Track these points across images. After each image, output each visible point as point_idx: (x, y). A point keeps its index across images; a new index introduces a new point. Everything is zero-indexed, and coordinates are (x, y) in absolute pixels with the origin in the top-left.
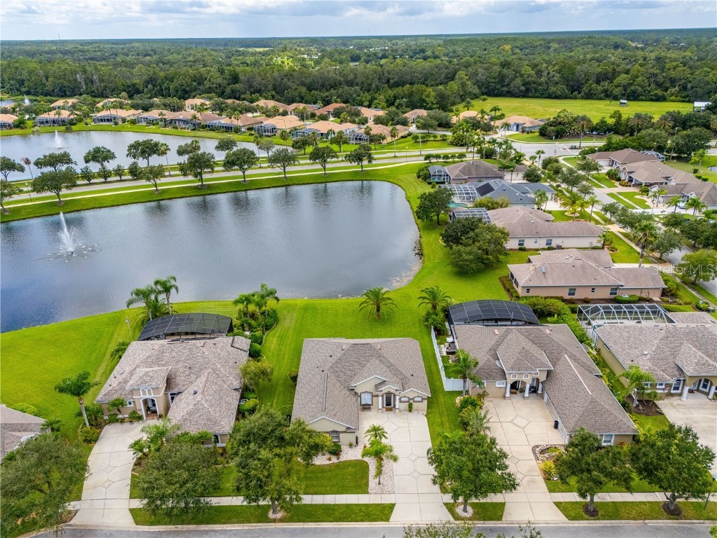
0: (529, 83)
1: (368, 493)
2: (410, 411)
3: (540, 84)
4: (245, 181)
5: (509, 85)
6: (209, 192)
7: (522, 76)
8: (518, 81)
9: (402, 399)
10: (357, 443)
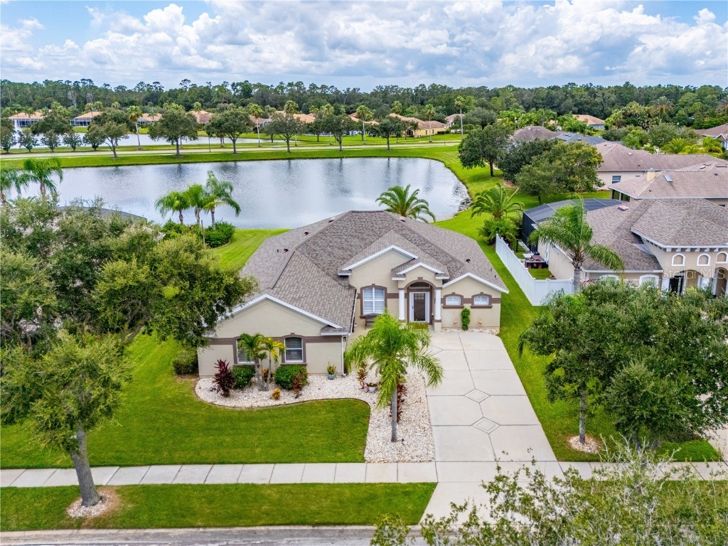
0: (581, 104)
1: (363, 461)
2: (465, 327)
3: (596, 104)
4: (235, 152)
5: (559, 105)
6: (185, 161)
7: (573, 97)
8: (570, 101)
9: (449, 302)
10: (346, 371)
